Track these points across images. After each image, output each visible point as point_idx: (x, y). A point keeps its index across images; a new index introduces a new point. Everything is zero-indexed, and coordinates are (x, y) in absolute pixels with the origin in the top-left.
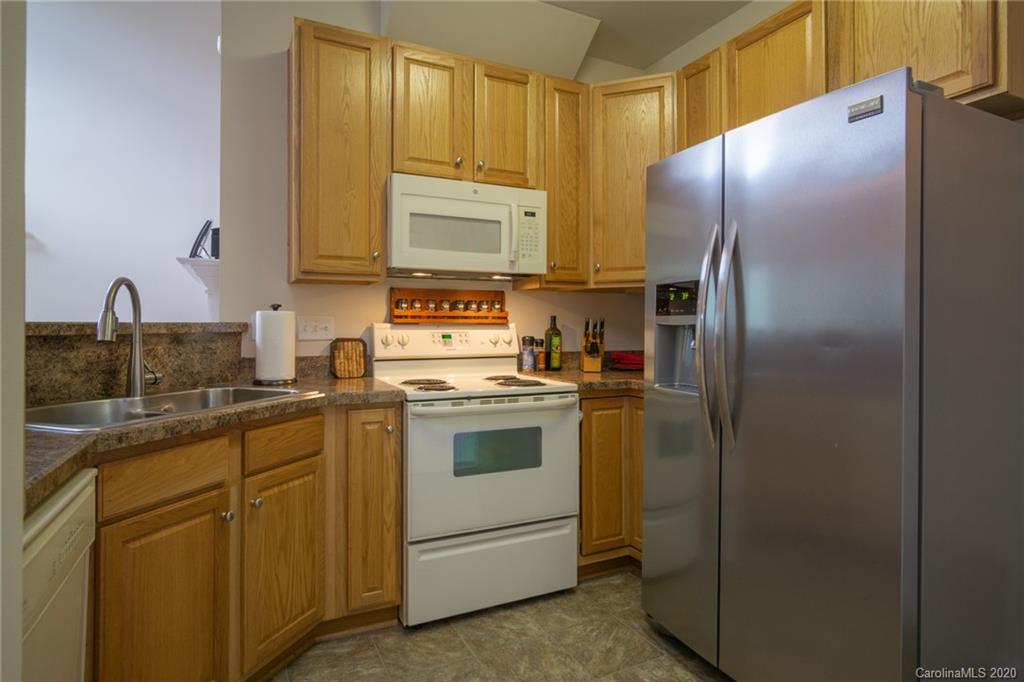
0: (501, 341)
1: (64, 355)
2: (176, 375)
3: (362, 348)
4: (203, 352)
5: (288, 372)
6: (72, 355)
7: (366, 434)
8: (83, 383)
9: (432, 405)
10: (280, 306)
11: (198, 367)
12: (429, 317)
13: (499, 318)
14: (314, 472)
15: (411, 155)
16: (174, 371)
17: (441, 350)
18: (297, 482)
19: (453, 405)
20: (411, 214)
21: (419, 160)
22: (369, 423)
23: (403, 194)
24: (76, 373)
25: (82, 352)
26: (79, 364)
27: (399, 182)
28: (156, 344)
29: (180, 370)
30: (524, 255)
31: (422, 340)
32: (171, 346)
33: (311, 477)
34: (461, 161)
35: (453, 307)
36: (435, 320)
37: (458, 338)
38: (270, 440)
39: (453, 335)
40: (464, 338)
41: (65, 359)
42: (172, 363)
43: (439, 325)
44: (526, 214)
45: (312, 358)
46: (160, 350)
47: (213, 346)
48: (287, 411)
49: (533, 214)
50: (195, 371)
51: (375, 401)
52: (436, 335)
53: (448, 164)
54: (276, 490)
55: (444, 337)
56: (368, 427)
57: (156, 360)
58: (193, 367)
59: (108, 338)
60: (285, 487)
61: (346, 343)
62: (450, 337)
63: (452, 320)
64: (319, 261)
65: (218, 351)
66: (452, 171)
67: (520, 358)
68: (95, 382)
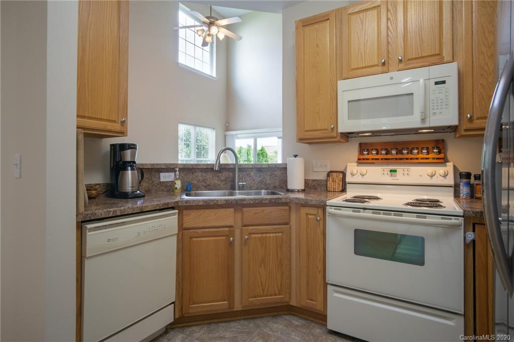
0: (437, 175)
1: (218, 175)
2: (259, 184)
3: (342, 176)
4: (270, 176)
5: (301, 186)
6: (220, 175)
7: (308, 220)
8: (224, 185)
9: (341, 210)
10: (297, 155)
11: (269, 182)
12: (382, 159)
13: (437, 159)
14: (283, 232)
15: (352, 68)
16: (258, 182)
17: (388, 179)
18: (271, 235)
19: (353, 211)
20: (349, 101)
21: (358, 69)
22: (310, 214)
23: (343, 91)
24: (222, 181)
25: (224, 173)
26: (223, 178)
27: (342, 85)
28: (251, 172)
29: (261, 182)
30: (435, 113)
31: (376, 173)
32: (257, 173)
33: (280, 234)
34: (385, 61)
35: (399, 152)
36: (386, 161)
37: (402, 172)
38: (256, 213)
39: (398, 170)
40: (406, 172)
41: (218, 176)
42: (258, 179)
43: (388, 164)
44: (437, 83)
45: (319, 180)
46: (252, 174)
47: (276, 173)
48: (263, 202)
49: (444, 82)
50: (268, 183)
51: (311, 203)
52: (385, 170)
53: (377, 65)
54: (259, 235)
55: (391, 171)
56: (309, 216)
57: (251, 178)
58: (267, 181)
59: (217, 169)
60: (264, 235)
61: (333, 173)
62: (395, 171)
63: (400, 161)
64: (307, 133)
65: (278, 176)
66: (380, 69)
67: (456, 187)
68: (228, 184)
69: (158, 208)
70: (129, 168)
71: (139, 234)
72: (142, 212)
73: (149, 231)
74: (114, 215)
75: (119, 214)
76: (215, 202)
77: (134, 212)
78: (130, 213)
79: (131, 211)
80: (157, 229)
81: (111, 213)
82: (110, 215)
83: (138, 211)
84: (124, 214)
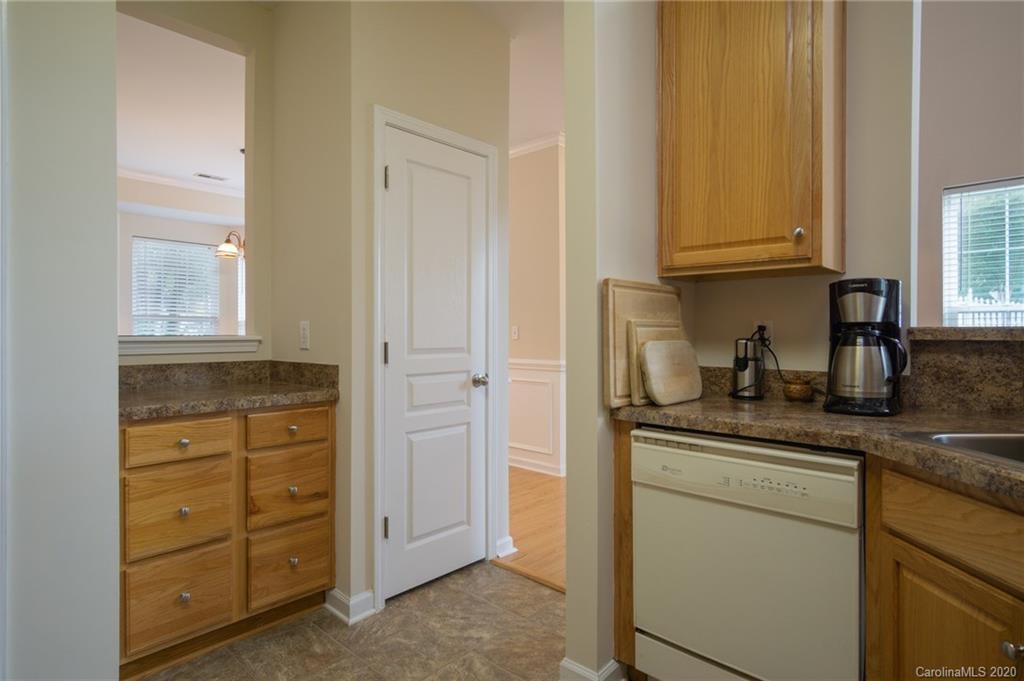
69: (781, 438)
70: (860, 340)
71: (727, 481)
72: (734, 436)
73: (755, 486)
74: (675, 425)
75: (685, 427)
76: (952, 469)
77: (718, 431)
78: (707, 429)
79: (711, 426)
80: (779, 490)
81: (671, 421)
82: (669, 424)
83: (726, 431)
84: (695, 428)
